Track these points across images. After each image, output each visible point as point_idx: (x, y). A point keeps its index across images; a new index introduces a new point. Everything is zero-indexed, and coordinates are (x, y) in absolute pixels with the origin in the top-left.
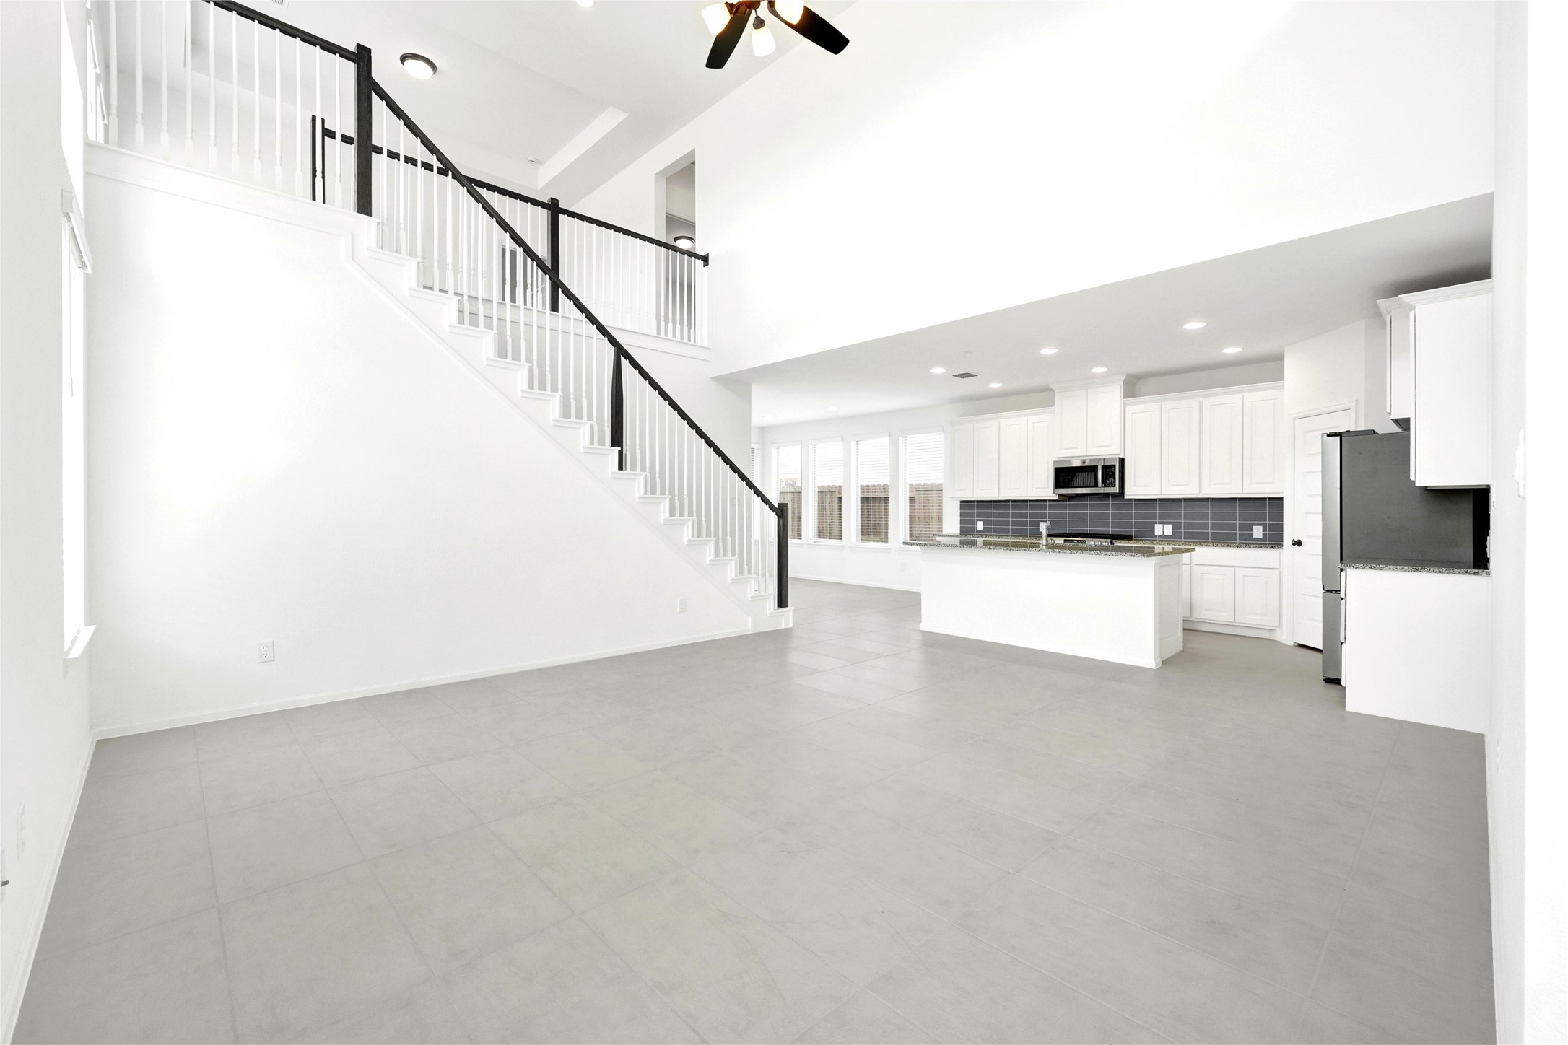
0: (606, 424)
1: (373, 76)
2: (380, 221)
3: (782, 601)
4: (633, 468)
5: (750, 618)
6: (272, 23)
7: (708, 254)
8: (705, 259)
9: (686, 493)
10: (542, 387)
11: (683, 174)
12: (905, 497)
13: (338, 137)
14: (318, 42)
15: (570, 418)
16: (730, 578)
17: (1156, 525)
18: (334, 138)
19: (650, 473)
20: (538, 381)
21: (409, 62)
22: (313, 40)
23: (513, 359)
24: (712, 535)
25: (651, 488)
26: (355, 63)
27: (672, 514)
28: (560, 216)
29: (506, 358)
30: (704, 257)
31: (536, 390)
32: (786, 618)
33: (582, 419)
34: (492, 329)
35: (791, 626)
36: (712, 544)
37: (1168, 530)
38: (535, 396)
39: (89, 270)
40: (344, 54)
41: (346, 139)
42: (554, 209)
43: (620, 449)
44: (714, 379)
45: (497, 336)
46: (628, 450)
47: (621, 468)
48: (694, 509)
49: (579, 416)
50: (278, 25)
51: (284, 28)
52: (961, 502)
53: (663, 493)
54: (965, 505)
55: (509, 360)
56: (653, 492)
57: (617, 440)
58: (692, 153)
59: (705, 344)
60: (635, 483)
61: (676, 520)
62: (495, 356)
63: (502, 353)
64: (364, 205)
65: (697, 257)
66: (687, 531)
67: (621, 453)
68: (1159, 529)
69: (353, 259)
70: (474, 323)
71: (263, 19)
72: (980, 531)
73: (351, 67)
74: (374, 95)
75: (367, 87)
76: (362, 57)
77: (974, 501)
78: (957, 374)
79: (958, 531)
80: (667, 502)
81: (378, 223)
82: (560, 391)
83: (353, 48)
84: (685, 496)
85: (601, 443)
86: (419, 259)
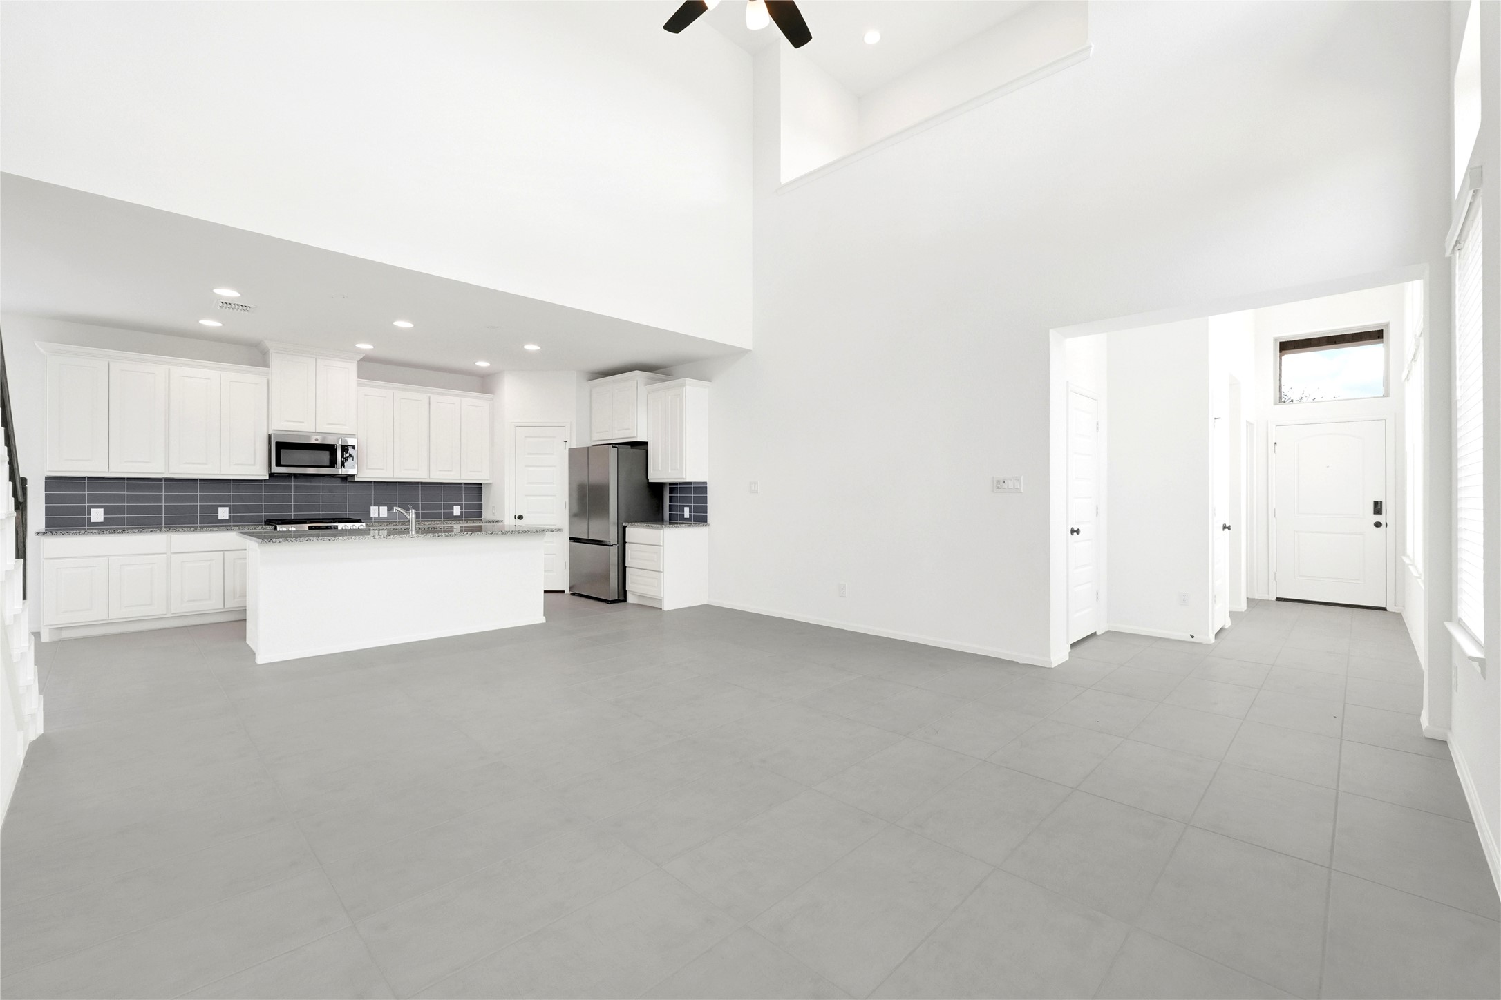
17: (372, 507)
37: (384, 511)
52: (47, 478)
68: (374, 511)
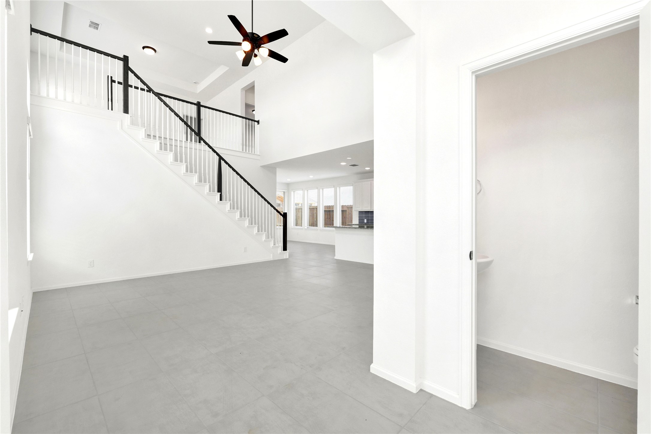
0: (215, 184)
1: (129, 66)
2: (131, 115)
3: (285, 249)
4: (226, 200)
5: (272, 254)
6: (94, 50)
7: (259, 120)
8: (258, 122)
9: (246, 209)
10: (191, 172)
11: (250, 89)
12: (340, 210)
13: (117, 82)
14: (109, 55)
15: (202, 182)
16: (263, 240)
18: (115, 83)
19: (232, 202)
20: (190, 170)
21: (145, 49)
22: (108, 55)
23: (180, 162)
24: (257, 224)
25: (233, 207)
26: (123, 61)
27: (241, 216)
28: (201, 108)
29: (178, 162)
30: (258, 121)
31: (189, 173)
32: (286, 255)
33: (206, 183)
34: (172, 152)
35: (288, 258)
36: (257, 228)
38: (188, 175)
39: (32, 137)
40: (119, 58)
41: (119, 83)
42: (199, 105)
43: (220, 193)
44: (260, 166)
45: (174, 154)
46: (224, 193)
47: (221, 200)
48: (250, 215)
49: (205, 182)
50: (96, 51)
51: (98, 51)
52: (359, 212)
53: (237, 209)
54: (361, 212)
55: (179, 162)
56: (234, 209)
57: (220, 190)
58: (254, 82)
59: (258, 154)
60: (226, 205)
61: (242, 219)
62: (173, 161)
63: (176, 160)
64: (126, 110)
65: (255, 121)
66: (247, 223)
67: (221, 195)
69: (122, 129)
70: (166, 149)
71: (90, 49)
72: (366, 223)
73: (121, 63)
74: (129, 72)
75: (127, 69)
76: (125, 59)
77: (363, 212)
78: (351, 165)
79: (358, 223)
80: (239, 212)
81: (131, 116)
82: (198, 173)
83: (122, 57)
84: (246, 210)
85: (214, 191)
86: (146, 128)
